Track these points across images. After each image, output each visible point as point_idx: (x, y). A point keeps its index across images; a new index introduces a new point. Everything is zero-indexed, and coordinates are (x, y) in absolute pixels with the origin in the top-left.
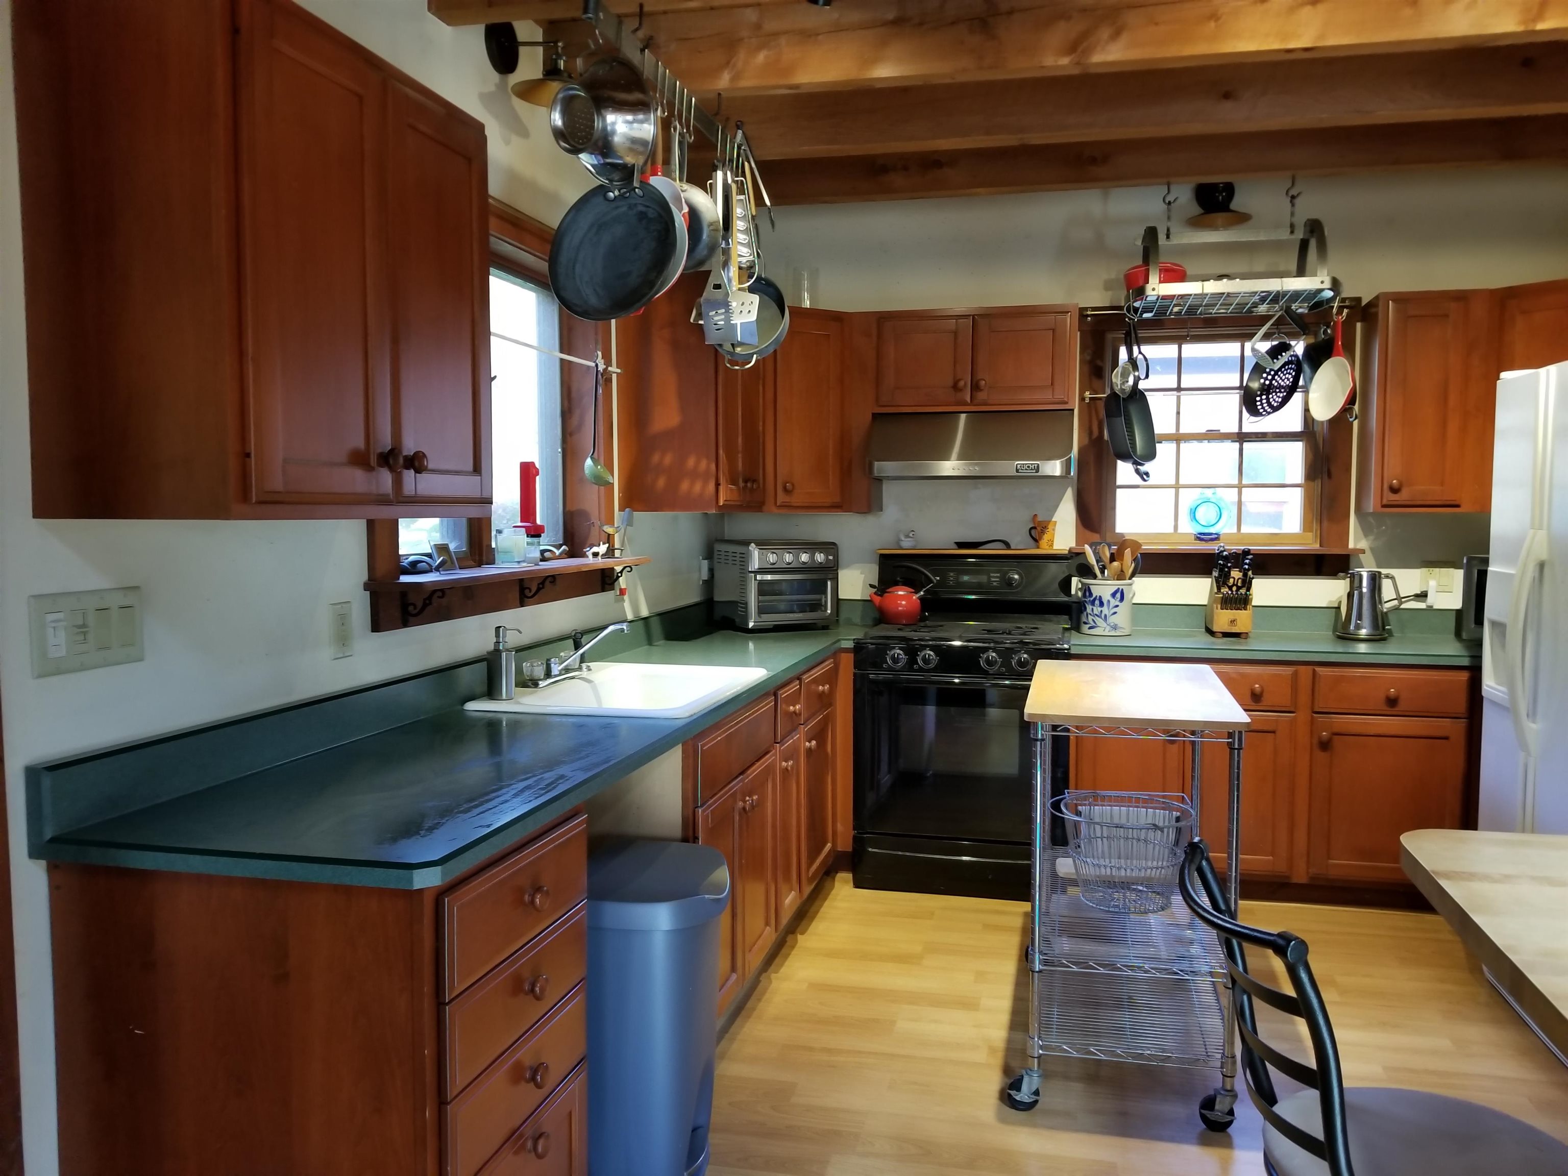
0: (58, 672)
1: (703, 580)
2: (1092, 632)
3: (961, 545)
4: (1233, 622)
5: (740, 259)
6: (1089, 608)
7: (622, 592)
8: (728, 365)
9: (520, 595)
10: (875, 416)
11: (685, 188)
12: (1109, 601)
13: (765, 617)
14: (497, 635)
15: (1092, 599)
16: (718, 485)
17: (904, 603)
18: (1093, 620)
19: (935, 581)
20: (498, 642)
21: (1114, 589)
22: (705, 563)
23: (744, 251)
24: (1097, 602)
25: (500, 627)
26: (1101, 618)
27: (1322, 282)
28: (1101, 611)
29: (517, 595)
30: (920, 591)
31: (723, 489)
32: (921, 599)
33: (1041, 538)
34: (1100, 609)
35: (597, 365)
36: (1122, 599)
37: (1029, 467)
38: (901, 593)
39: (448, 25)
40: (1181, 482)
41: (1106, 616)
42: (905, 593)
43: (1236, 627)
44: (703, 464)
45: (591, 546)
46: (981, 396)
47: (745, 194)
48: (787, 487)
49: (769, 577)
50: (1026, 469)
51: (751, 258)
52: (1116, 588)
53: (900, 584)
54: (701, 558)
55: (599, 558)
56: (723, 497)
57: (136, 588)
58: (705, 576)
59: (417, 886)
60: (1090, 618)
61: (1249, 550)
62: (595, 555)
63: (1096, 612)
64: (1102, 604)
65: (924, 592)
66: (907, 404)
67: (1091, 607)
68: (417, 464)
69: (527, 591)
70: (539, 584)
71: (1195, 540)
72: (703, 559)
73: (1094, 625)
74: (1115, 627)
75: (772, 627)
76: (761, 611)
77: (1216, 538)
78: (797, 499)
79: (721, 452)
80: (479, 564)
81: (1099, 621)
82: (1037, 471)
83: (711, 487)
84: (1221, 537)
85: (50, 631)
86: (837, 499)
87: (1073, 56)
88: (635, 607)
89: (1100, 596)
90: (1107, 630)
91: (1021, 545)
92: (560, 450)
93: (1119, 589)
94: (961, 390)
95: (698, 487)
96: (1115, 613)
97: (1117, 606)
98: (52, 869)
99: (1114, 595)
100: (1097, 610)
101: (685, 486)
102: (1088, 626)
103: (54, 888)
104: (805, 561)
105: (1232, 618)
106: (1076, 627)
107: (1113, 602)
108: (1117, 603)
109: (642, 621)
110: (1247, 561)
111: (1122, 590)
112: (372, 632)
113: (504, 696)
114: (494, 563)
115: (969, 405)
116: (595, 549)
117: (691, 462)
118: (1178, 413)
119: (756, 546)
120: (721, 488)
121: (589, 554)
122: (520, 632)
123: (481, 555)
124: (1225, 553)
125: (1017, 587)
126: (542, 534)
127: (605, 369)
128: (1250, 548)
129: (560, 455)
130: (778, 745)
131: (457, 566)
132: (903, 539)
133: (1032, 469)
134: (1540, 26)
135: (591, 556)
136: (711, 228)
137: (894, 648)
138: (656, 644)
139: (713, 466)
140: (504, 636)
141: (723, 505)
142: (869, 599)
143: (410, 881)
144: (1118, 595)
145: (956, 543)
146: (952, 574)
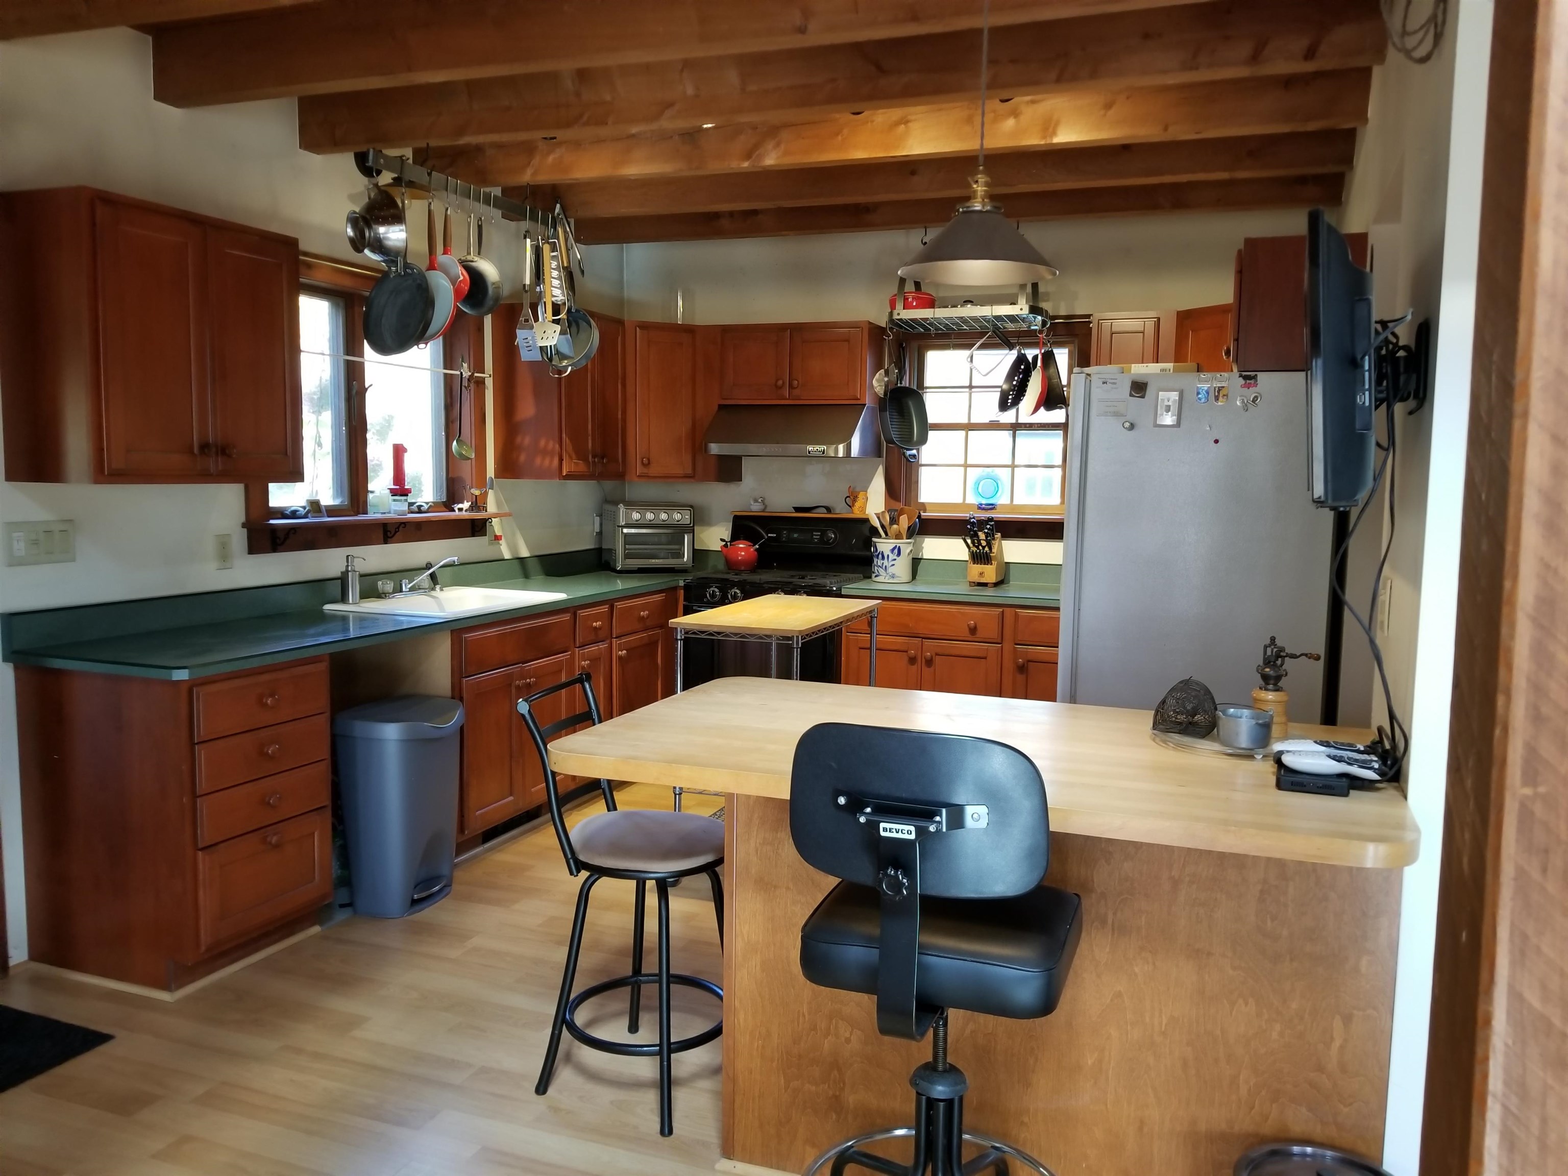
0: (20, 564)
1: (596, 532)
2: (877, 579)
3: (797, 509)
4: (981, 574)
5: (554, 299)
6: (875, 560)
7: (497, 538)
8: (551, 374)
9: (384, 537)
10: (721, 407)
11: (476, 259)
12: (888, 556)
13: (629, 561)
14: (347, 561)
15: (877, 554)
16: (561, 460)
17: (743, 553)
18: (877, 570)
19: (766, 537)
20: (348, 566)
21: (892, 546)
22: (597, 519)
23: (557, 292)
24: (880, 556)
25: (349, 555)
26: (883, 569)
27: (1021, 309)
28: (883, 563)
29: (382, 536)
30: (756, 545)
31: (566, 463)
32: (756, 550)
33: (853, 505)
34: (882, 561)
35: (461, 373)
36: (899, 554)
37: (817, 450)
38: (741, 546)
39: (318, 154)
40: (969, 462)
41: (886, 566)
42: (745, 546)
43: (984, 578)
44: (551, 445)
45: (458, 503)
46: (796, 392)
47: (557, 251)
48: (644, 462)
49: (633, 531)
50: (815, 452)
51: (563, 298)
52: (894, 545)
53: (742, 539)
54: (595, 515)
55: (464, 512)
56: (566, 470)
57: (71, 521)
58: (597, 529)
59: (174, 679)
60: (876, 568)
61: (993, 518)
62: (460, 510)
63: (879, 564)
64: (883, 558)
65: (759, 545)
66: (742, 398)
67: (876, 560)
68: (227, 452)
69: (389, 533)
70: (396, 529)
71: (978, 509)
72: (596, 516)
73: (878, 574)
74: (893, 576)
75: (636, 569)
76: (627, 556)
77: (992, 507)
78: (654, 470)
79: (564, 435)
80: (357, 514)
81: (882, 571)
82: (823, 453)
83: (556, 461)
84: (998, 507)
85: (15, 543)
86: (689, 471)
87: (750, 160)
88: (513, 547)
89: (882, 552)
90: (887, 578)
91: (841, 511)
92: (443, 434)
93: (896, 546)
94: (781, 388)
95: (547, 462)
96: (893, 565)
97: (895, 560)
98: (17, 669)
99: (893, 550)
100: (880, 562)
101: (538, 461)
102: (875, 574)
103: (18, 680)
104: (664, 519)
105: (981, 571)
106: (868, 575)
107: (892, 557)
108: (895, 557)
109: (518, 560)
110: (988, 526)
111: (899, 547)
112: (249, 554)
113: (351, 601)
114: (367, 514)
115: (787, 399)
116: (460, 506)
117: (542, 443)
118: (970, 407)
119: (624, 506)
120: (564, 462)
121: (456, 509)
122: (365, 560)
123: (358, 508)
124: (972, 520)
125: (833, 542)
126: (409, 494)
127: (470, 376)
128: (993, 516)
129: (444, 437)
130: (577, 649)
131: (326, 515)
132: (752, 504)
133: (819, 452)
134: (1056, 140)
135: (457, 511)
136: (494, 286)
137: (712, 587)
138: (532, 578)
139: (557, 446)
140: (353, 562)
141: (566, 475)
142: (720, 550)
143: (171, 676)
144: (896, 551)
145: (793, 507)
146: (785, 532)
